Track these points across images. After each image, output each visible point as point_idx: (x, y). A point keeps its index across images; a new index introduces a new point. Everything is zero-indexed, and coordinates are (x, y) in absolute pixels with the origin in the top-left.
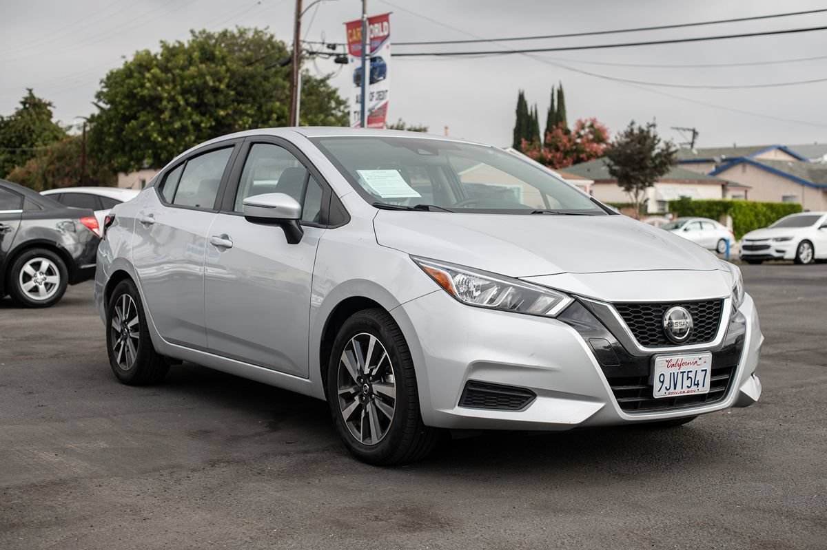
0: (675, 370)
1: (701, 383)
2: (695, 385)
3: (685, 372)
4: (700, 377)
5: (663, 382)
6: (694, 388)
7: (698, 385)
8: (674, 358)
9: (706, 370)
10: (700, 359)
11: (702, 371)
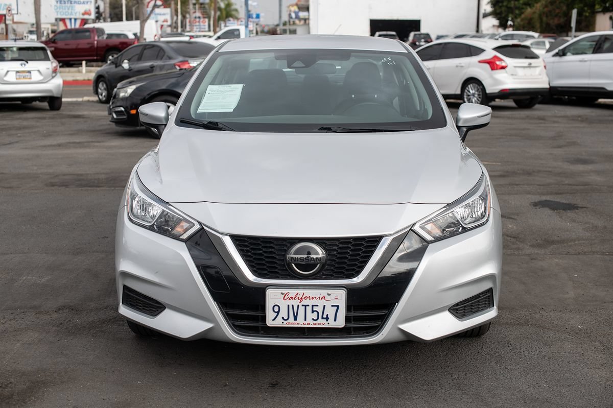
0: (295, 303)
1: (331, 317)
2: (323, 318)
3: (308, 305)
4: (330, 312)
5: (278, 313)
6: (320, 321)
7: (327, 318)
8: (293, 292)
9: (338, 307)
10: (329, 295)
11: (332, 306)
